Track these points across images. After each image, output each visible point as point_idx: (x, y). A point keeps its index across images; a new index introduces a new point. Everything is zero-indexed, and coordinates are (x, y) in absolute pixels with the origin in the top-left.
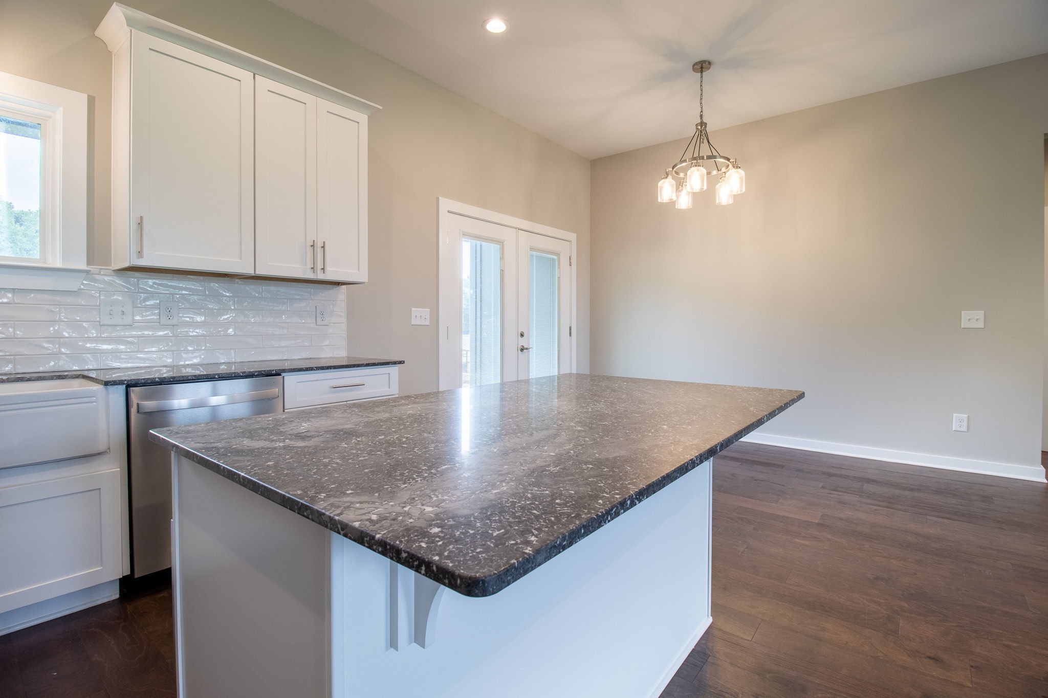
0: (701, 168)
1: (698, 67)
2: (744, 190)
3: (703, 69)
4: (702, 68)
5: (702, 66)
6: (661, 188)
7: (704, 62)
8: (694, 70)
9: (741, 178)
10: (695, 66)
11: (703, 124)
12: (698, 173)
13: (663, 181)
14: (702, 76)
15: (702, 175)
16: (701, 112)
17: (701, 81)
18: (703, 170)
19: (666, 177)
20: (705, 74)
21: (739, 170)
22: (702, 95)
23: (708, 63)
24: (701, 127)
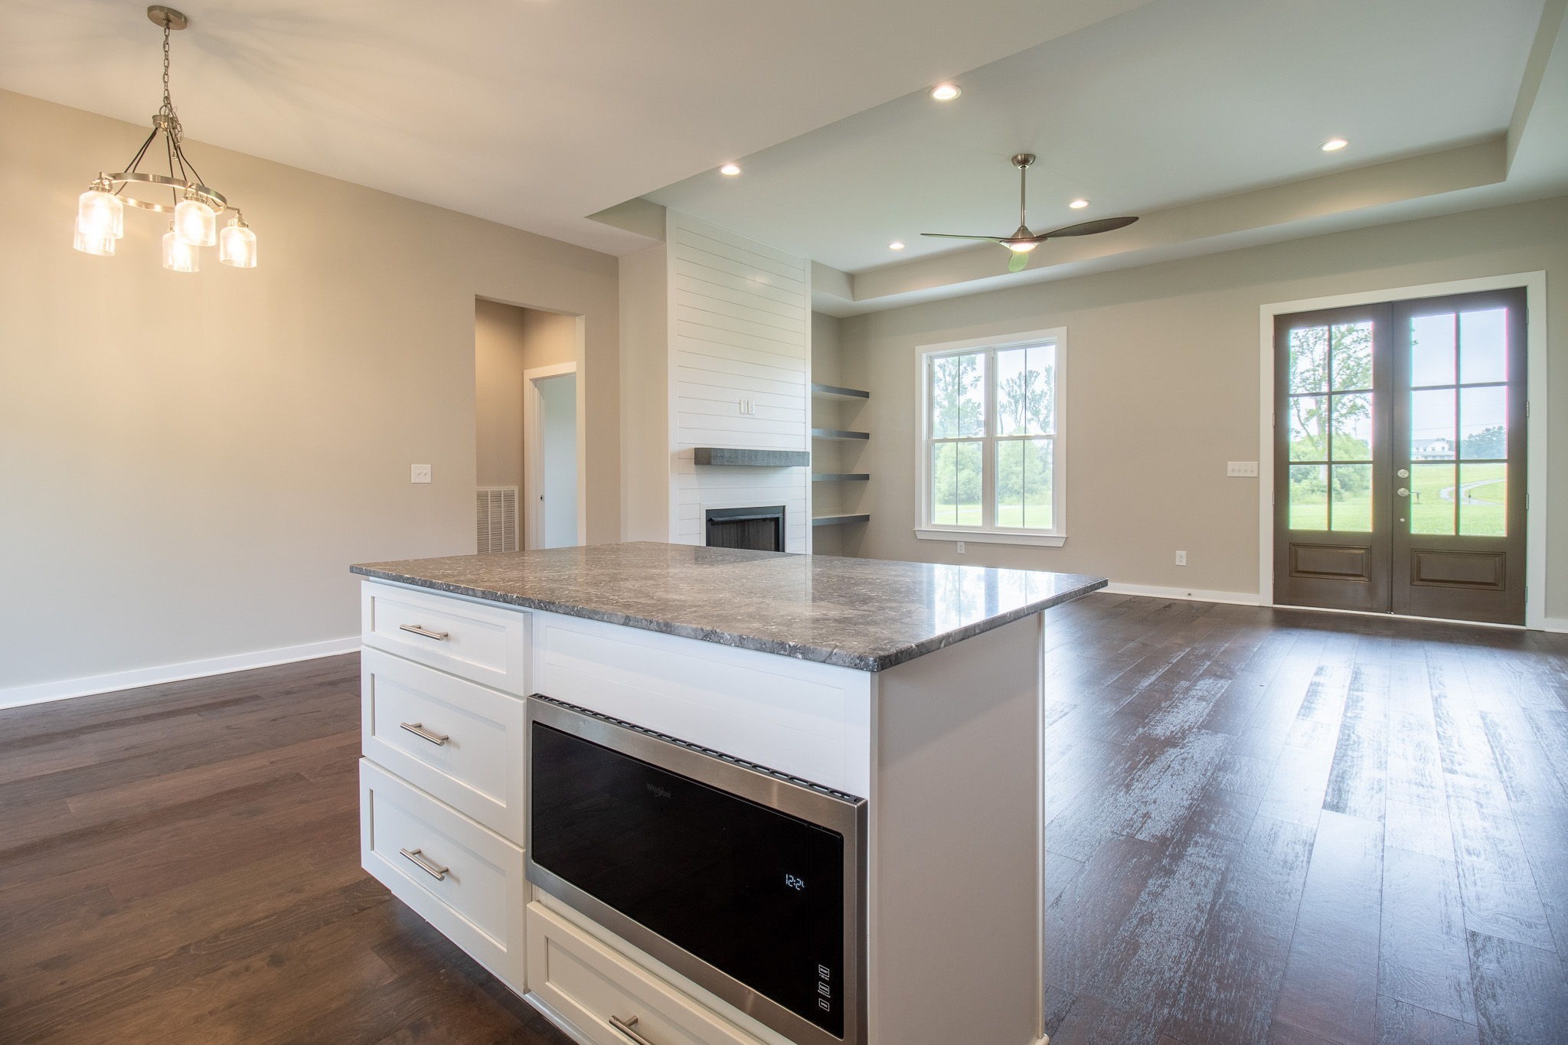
0: (205, 208)
1: (162, 15)
2: (254, 264)
3: (171, 25)
4: (169, 21)
5: (168, 18)
6: (86, 207)
7: (176, 14)
9: (249, 244)
11: (173, 121)
12: (199, 212)
13: (92, 193)
14: (167, 36)
15: (207, 222)
16: (167, 98)
17: (166, 43)
18: (210, 212)
19: (104, 190)
20: (173, 33)
21: (245, 229)
22: (167, 67)
23: (183, 20)
24: (168, 124)
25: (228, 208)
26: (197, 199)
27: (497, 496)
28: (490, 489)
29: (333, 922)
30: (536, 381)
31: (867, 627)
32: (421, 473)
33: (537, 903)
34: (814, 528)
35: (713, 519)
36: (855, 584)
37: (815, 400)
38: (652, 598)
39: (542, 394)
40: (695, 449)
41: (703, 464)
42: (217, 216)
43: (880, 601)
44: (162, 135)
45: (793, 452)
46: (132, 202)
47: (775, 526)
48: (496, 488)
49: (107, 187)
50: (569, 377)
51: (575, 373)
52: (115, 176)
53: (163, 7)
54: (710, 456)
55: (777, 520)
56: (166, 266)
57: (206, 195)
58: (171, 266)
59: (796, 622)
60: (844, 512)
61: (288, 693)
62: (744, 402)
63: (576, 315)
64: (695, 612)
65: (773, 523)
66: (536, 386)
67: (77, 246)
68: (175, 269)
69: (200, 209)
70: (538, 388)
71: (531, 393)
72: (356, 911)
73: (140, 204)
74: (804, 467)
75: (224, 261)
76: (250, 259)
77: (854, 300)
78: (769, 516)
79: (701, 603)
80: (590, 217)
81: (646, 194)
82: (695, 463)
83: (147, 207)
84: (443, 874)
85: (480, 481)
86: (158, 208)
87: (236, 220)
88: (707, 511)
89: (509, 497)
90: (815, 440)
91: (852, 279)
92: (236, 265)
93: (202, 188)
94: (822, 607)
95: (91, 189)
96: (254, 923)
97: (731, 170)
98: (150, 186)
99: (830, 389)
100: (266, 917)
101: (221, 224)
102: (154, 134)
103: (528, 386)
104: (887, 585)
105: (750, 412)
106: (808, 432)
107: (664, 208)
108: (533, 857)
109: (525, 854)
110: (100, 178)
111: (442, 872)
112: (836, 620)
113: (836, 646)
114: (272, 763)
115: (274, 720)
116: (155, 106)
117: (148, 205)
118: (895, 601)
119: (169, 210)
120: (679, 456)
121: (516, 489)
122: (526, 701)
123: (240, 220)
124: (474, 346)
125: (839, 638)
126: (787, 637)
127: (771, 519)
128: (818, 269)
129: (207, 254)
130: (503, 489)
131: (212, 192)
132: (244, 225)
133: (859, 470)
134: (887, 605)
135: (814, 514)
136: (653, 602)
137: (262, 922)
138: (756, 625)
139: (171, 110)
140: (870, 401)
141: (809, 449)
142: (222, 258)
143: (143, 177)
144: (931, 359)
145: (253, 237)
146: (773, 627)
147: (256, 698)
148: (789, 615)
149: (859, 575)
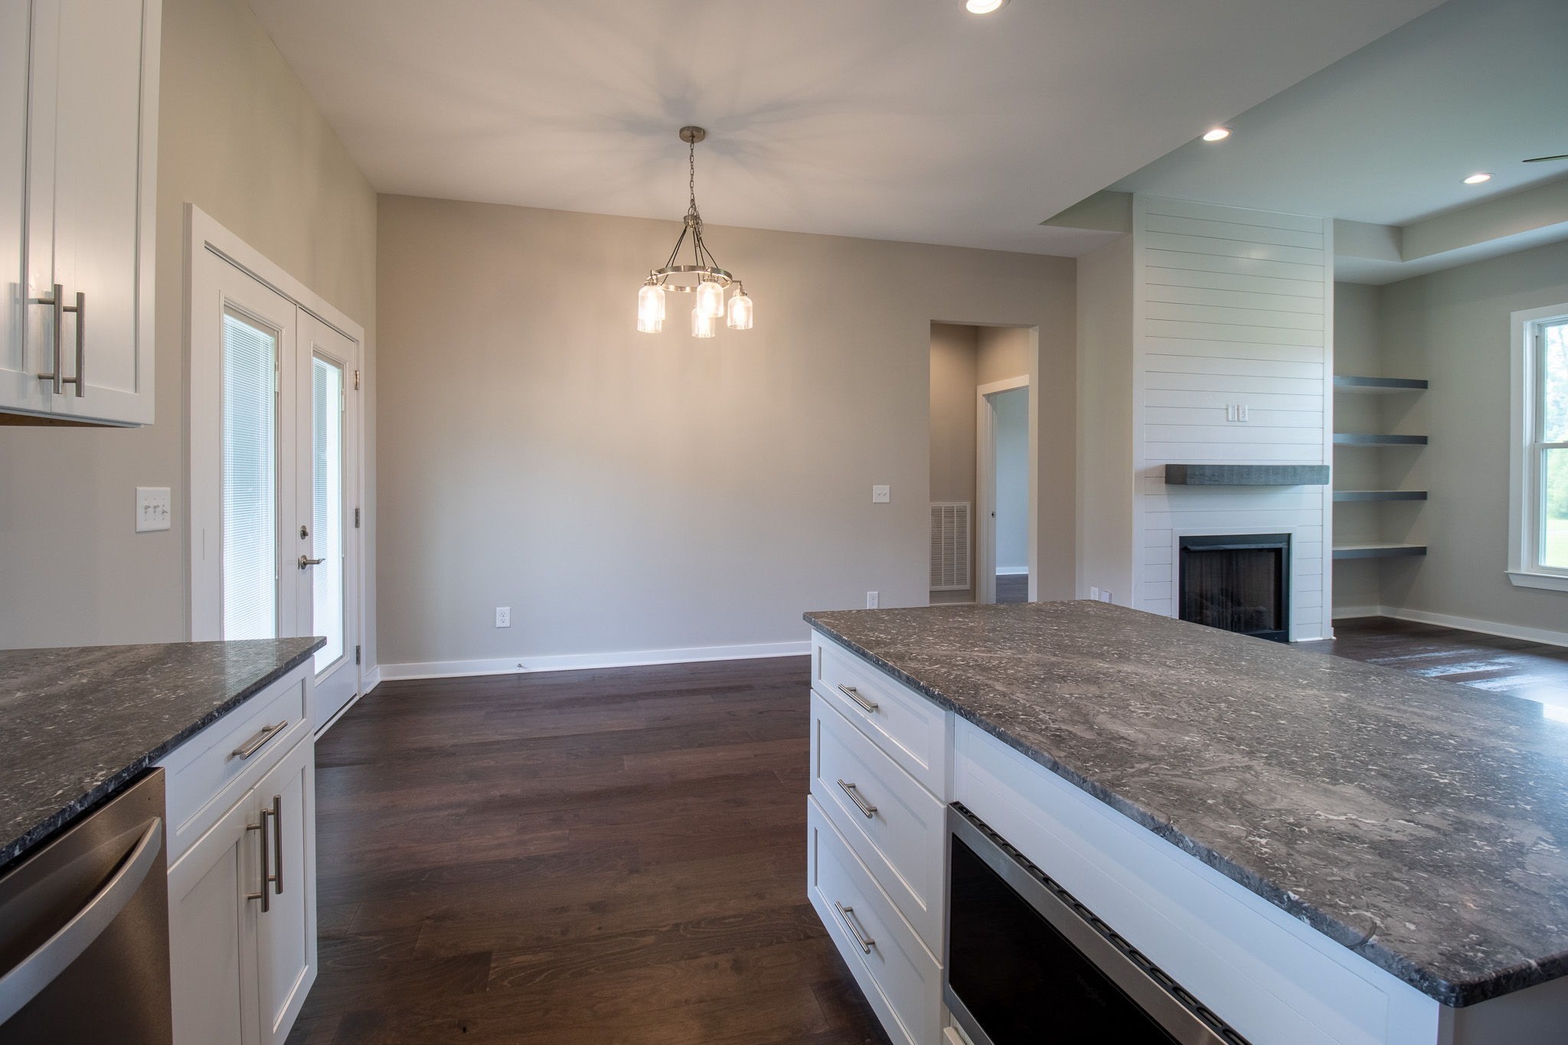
0: (716, 285)
1: (688, 133)
2: (751, 326)
3: (694, 139)
4: (693, 136)
5: (693, 134)
6: (643, 298)
7: (698, 129)
8: (683, 138)
9: (748, 308)
10: (684, 133)
11: (696, 218)
12: (713, 291)
13: (646, 288)
14: (692, 150)
15: (717, 295)
16: (693, 200)
17: (692, 156)
18: (719, 288)
19: (653, 284)
20: (696, 145)
21: (745, 297)
22: (692, 175)
23: (702, 133)
24: (694, 220)
25: (734, 281)
26: (711, 280)
27: (950, 512)
28: (944, 505)
29: (783, 942)
30: (989, 397)
31: (1436, 880)
32: (881, 493)
33: (953, 1030)
34: (1336, 562)
35: (1189, 547)
36: (1410, 746)
37: (1339, 397)
38: (1091, 728)
39: (994, 408)
40: (1167, 465)
41: (1176, 484)
42: (724, 290)
43: (1458, 803)
44: (690, 230)
45: (1304, 467)
46: (672, 288)
47: (1276, 558)
48: (948, 504)
49: (655, 281)
50: (1022, 391)
51: (1028, 386)
52: (660, 272)
53: (689, 127)
54: (1186, 474)
55: (1278, 552)
56: (694, 335)
57: (717, 275)
58: (697, 335)
59: (1302, 835)
60: (1382, 541)
61: (774, 687)
62: (1233, 407)
63: (1028, 326)
64: (1146, 772)
65: (1273, 555)
66: (988, 402)
67: (640, 328)
68: (700, 337)
69: (713, 288)
70: (991, 404)
71: (983, 408)
72: (802, 937)
73: (677, 288)
74: (1321, 486)
75: (731, 326)
76: (748, 322)
77: (1403, 261)
78: (1266, 546)
79: (1154, 752)
80: (1045, 223)
81: (1110, 186)
82: (1166, 483)
83: (681, 290)
84: (869, 946)
85: (934, 496)
86: (688, 290)
87: (738, 291)
88: (1180, 537)
89: (962, 512)
90: (1337, 448)
91: (1399, 233)
92: (738, 328)
93: (716, 270)
94: (1348, 800)
95: (646, 284)
96: (726, 919)
97: (1216, 135)
98: (683, 274)
99: (1361, 381)
100: (735, 916)
101: (728, 296)
102: (685, 231)
103: (981, 400)
104: (1470, 757)
105: (1241, 419)
106: (1329, 438)
107: (1131, 195)
108: (951, 982)
109: (943, 971)
110: (651, 275)
111: (868, 944)
112: (1374, 846)
113: (1374, 929)
114: (755, 756)
115: (761, 713)
116: (684, 209)
117: (682, 288)
118: (1487, 807)
119: (694, 289)
120: (1146, 475)
121: (968, 505)
122: (946, 806)
123: (741, 290)
124: (929, 367)
125: (1379, 902)
126: (1285, 876)
127: (1269, 550)
128: (1343, 228)
129: (719, 323)
130: (956, 505)
131: (722, 272)
132: (744, 294)
133: (1409, 485)
134: (1471, 817)
135: (1335, 542)
136: (1089, 735)
137: (732, 920)
138: (1236, 828)
139: (695, 210)
140: (1428, 392)
141: (1329, 461)
142: (729, 324)
143: (677, 269)
144: (1541, 327)
145: (750, 303)
146: (1263, 841)
147: (750, 687)
148: (1290, 812)
149: (1416, 719)
